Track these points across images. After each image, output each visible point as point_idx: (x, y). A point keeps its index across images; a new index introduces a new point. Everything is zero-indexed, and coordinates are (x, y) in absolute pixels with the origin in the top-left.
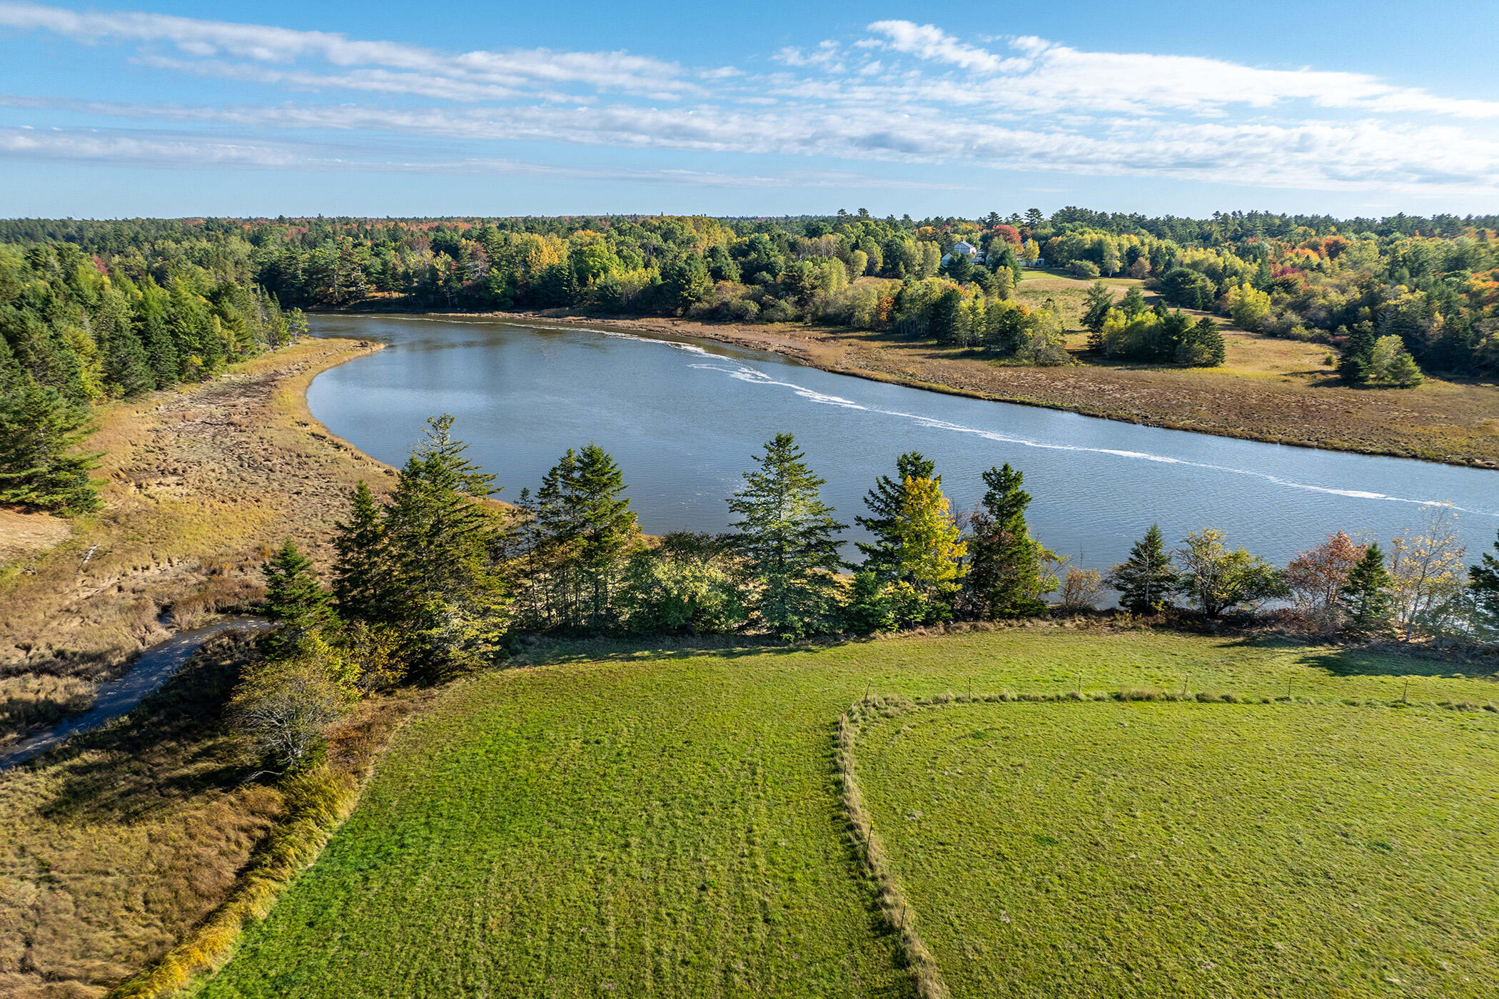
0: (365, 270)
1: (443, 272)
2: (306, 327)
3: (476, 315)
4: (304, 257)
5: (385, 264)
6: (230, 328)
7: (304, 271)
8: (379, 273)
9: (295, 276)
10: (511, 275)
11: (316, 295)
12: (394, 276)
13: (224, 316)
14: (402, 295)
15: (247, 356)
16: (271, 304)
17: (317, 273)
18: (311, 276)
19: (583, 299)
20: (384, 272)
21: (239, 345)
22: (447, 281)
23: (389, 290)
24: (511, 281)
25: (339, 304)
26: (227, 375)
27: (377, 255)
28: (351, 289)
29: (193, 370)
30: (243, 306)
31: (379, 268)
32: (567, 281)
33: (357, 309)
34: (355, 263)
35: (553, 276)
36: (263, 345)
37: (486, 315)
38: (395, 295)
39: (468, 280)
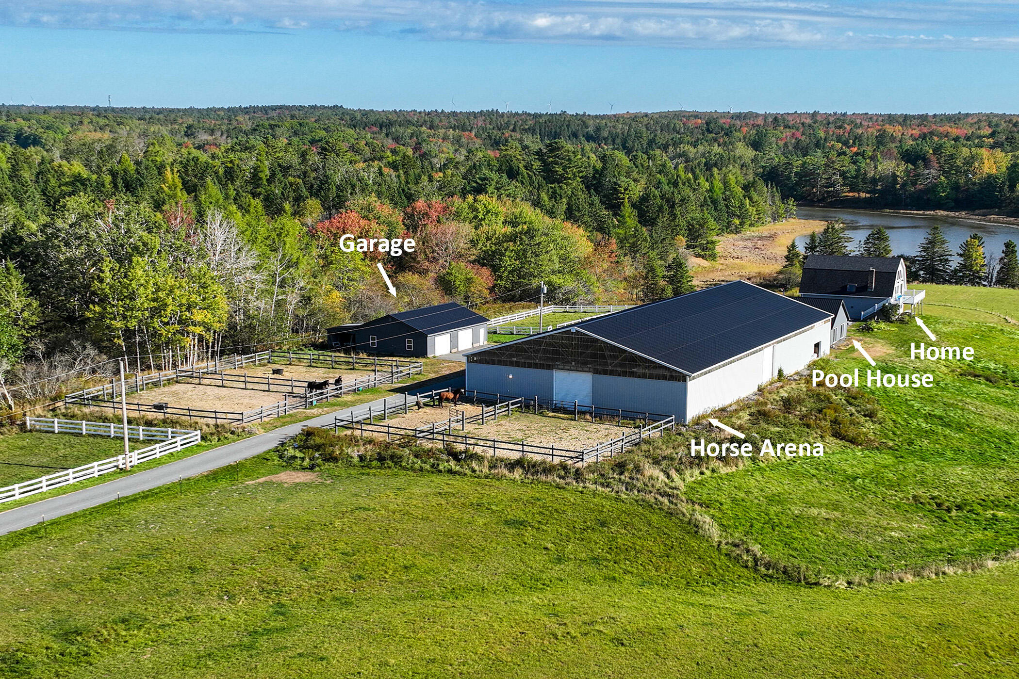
0: (843, 174)
1: (902, 178)
2: (795, 210)
3: (921, 212)
4: (797, 162)
5: (858, 170)
6: (753, 206)
7: (796, 174)
8: (853, 177)
9: (789, 178)
10: (957, 183)
11: (802, 193)
12: (864, 180)
13: (751, 199)
14: (868, 195)
15: (759, 224)
16: (776, 194)
17: (805, 176)
18: (800, 179)
19: (1011, 202)
20: (856, 177)
21: (757, 217)
22: (904, 185)
23: (859, 191)
24: (956, 187)
25: (819, 201)
26: (749, 232)
27: (854, 163)
28: (830, 189)
29: (733, 227)
30: (760, 194)
31: (853, 173)
32: (1000, 187)
33: (832, 205)
34: (836, 169)
35: (990, 182)
36: (769, 219)
37: (929, 212)
38: (863, 195)
39: (920, 184)
